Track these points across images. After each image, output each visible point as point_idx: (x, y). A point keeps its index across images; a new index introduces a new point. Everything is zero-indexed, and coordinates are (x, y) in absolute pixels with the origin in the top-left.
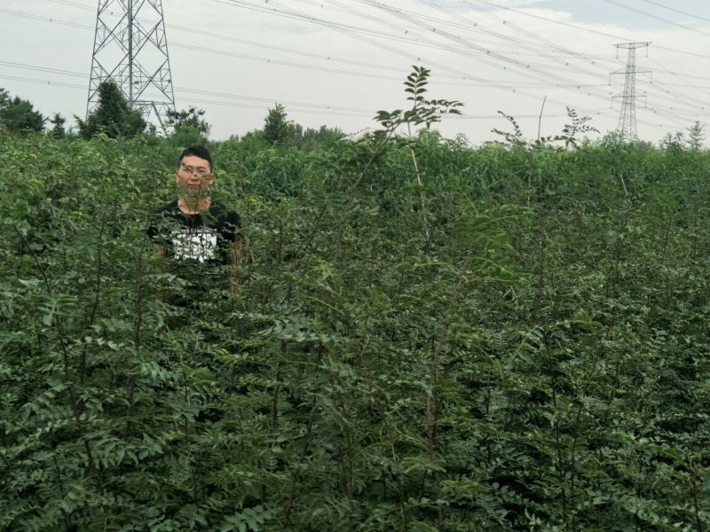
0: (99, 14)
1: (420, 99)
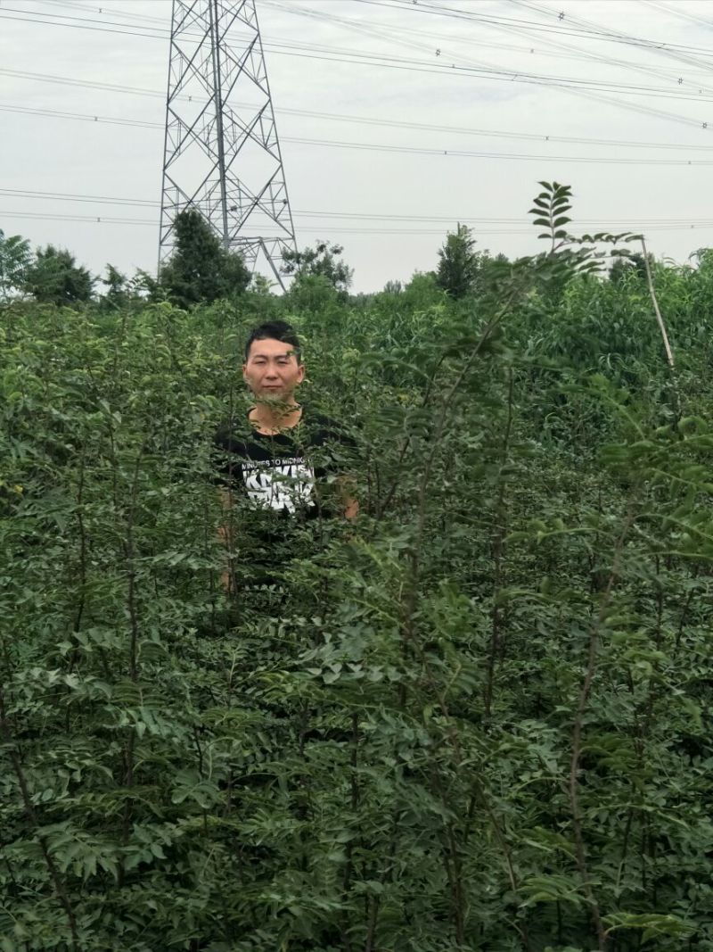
0: (169, 101)
1: (561, 234)
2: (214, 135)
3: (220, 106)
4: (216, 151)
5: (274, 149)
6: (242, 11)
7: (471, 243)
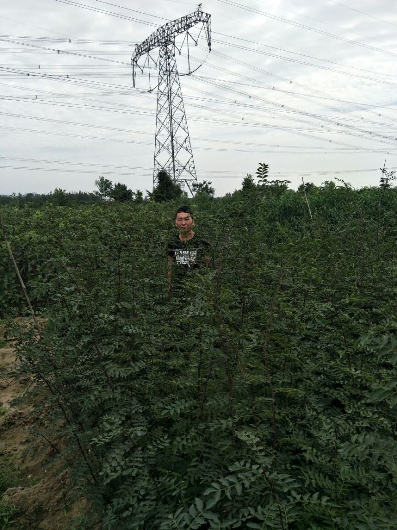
0: (156, 136)
1: (265, 180)
3: (172, 137)
4: (171, 152)
5: (190, 151)
7: (252, 180)
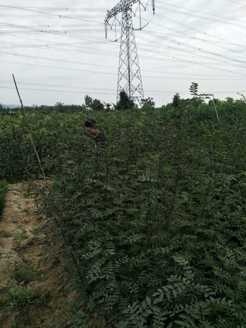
0: (119, 69)
1: (196, 94)
2: (128, 76)
3: (129, 70)
4: (128, 79)
5: (140, 78)
6: (134, 50)
7: (179, 97)
